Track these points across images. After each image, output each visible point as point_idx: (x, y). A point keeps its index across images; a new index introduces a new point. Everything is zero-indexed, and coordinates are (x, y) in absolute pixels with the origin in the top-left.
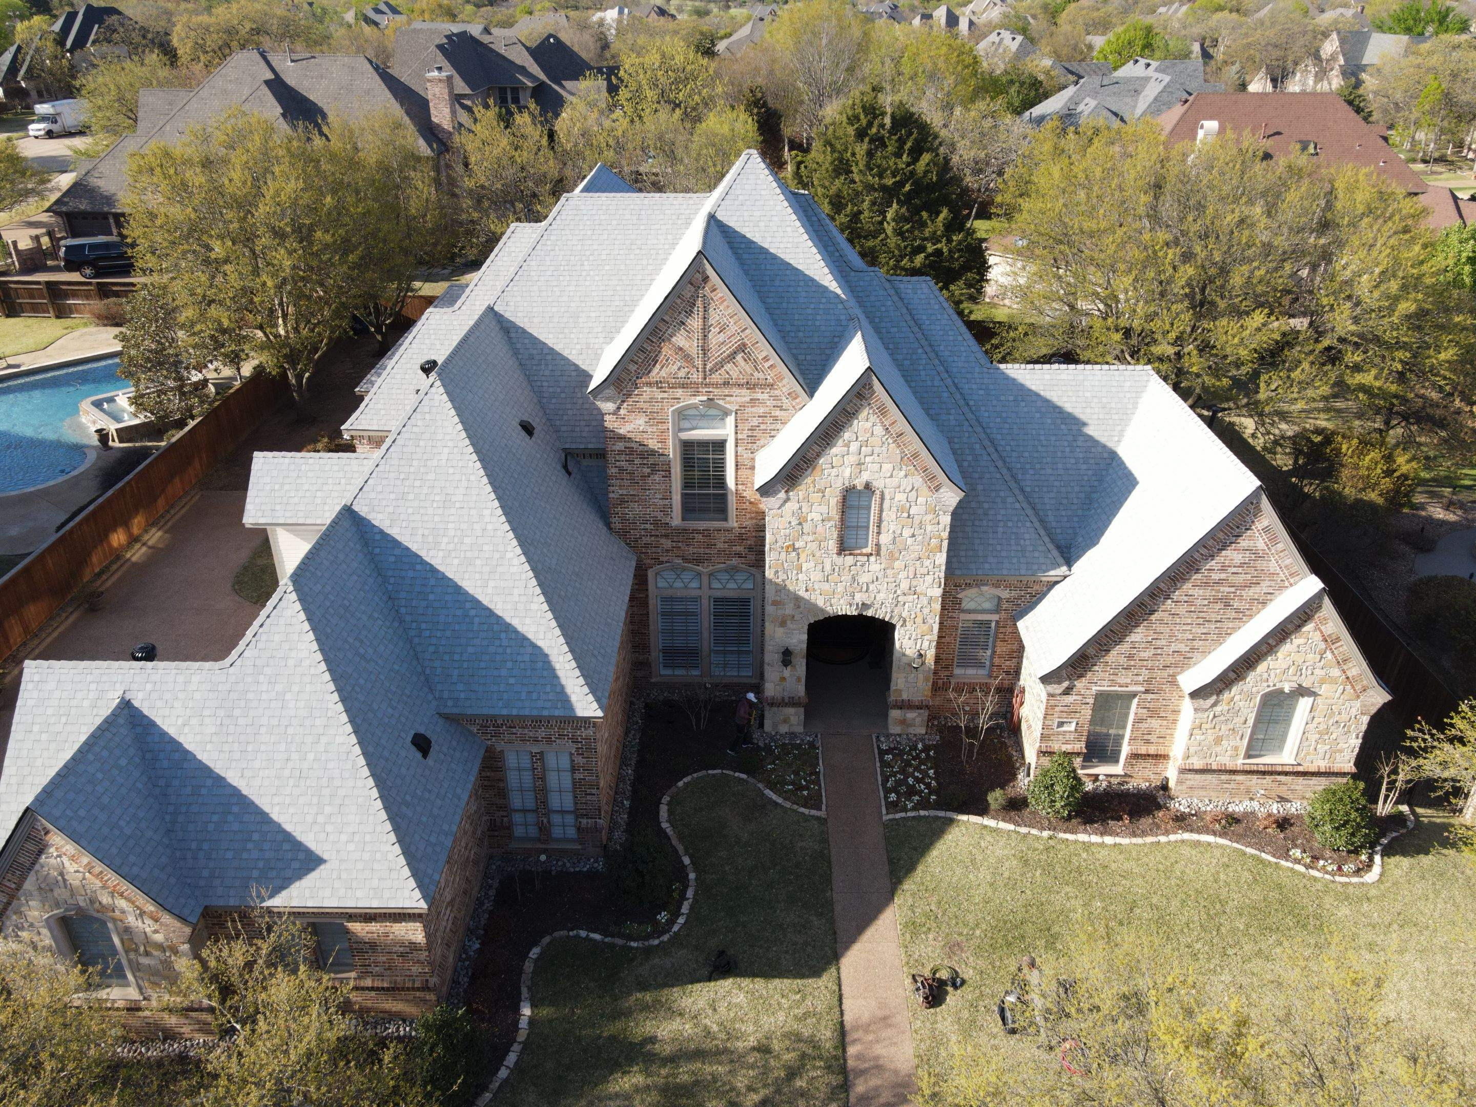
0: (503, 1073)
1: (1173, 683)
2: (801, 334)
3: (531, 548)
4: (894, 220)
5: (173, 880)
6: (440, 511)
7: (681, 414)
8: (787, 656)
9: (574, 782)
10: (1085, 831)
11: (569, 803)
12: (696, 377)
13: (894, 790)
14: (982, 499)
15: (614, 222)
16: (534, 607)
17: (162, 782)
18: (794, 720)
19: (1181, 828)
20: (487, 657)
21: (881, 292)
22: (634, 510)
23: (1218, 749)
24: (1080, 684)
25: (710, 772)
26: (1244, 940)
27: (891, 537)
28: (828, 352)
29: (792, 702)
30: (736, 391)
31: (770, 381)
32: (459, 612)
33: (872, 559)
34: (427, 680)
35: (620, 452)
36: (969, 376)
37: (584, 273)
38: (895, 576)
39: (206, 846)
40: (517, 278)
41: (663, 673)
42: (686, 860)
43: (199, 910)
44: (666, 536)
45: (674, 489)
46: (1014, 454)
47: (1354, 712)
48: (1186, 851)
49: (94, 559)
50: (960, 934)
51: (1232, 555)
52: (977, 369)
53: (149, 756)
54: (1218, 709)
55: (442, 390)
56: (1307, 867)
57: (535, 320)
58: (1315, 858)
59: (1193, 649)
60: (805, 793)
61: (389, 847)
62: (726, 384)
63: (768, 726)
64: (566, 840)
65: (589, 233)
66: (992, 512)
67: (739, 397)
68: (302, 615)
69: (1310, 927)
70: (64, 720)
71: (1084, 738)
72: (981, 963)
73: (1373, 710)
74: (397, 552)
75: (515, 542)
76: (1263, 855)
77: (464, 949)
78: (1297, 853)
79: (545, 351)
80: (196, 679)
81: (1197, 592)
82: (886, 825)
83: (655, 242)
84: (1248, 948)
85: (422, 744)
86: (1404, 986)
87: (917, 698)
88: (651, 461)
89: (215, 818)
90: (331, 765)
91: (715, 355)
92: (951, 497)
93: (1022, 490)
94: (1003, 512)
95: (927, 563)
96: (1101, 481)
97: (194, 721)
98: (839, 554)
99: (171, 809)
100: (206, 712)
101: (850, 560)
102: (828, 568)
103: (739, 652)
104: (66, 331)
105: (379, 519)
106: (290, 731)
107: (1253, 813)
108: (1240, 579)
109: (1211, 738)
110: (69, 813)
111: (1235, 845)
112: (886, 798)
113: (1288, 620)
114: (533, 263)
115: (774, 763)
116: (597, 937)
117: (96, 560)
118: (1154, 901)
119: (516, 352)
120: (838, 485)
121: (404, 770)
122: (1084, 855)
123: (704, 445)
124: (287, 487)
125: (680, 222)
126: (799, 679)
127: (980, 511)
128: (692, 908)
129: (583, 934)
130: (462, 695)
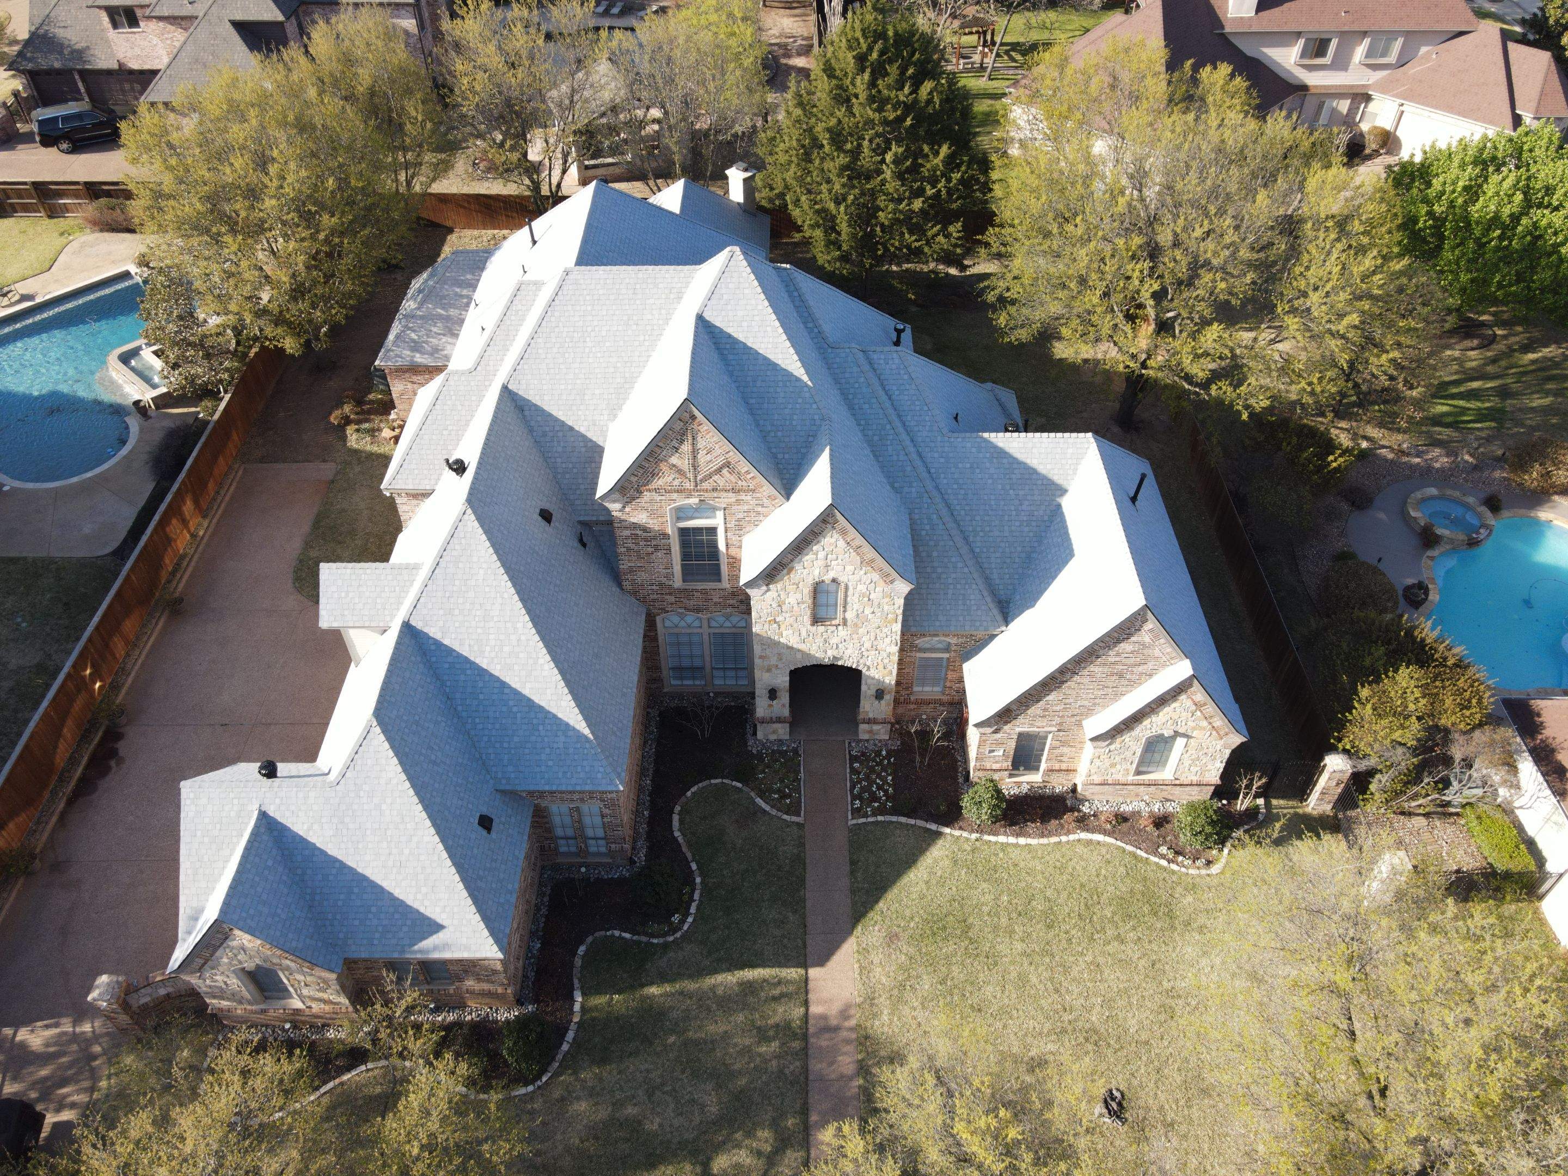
0: (565, 1047)
1: (1079, 724)
2: (779, 434)
3: (559, 650)
4: (894, 162)
5: (320, 944)
6: (482, 624)
7: (679, 509)
8: (773, 694)
9: (604, 823)
10: (1005, 834)
11: (600, 833)
12: (689, 485)
13: (859, 797)
14: (936, 564)
15: (612, 297)
16: (564, 704)
17: (299, 872)
18: (781, 731)
19: (1080, 828)
20: (529, 745)
21: (855, 369)
22: (642, 577)
23: (1113, 770)
24: (1006, 728)
25: (713, 781)
26: (1108, 926)
27: (855, 613)
28: (803, 450)
29: (779, 720)
30: (725, 494)
31: (752, 487)
32: (504, 709)
33: (840, 628)
34: (484, 764)
35: (627, 538)
36: (932, 445)
37: (587, 350)
38: (859, 639)
39: (338, 917)
40: (526, 356)
41: (672, 683)
42: (694, 866)
43: (341, 962)
44: (670, 594)
45: (674, 562)
46: (968, 518)
47: (1218, 747)
48: (1080, 849)
49: (167, 561)
50: (899, 926)
51: (1125, 647)
52: (939, 439)
53: (286, 852)
54: (1112, 747)
55: (473, 517)
56: (1169, 861)
57: (546, 398)
58: (1178, 853)
59: (1095, 704)
60: (788, 801)
61: (471, 916)
62: (714, 490)
63: (760, 735)
64: (599, 854)
65: (589, 308)
66: (944, 576)
67: (727, 499)
68: (387, 745)
69: (1161, 914)
70: (218, 826)
71: (1010, 759)
72: (912, 950)
73: (1234, 747)
74: (450, 659)
75: (544, 651)
76: (1139, 852)
77: (529, 949)
78: (1163, 850)
79: (557, 428)
80: (312, 794)
81: (1096, 669)
82: (850, 830)
83: (649, 317)
84: (1110, 933)
85: (486, 823)
86: (1218, 961)
87: (880, 717)
88: (654, 543)
89: (342, 897)
90: (422, 858)
91: (704, 470)
92: (903, 588)
93: (972, 551)
94: (953, 576)
95: (885, 630)
96: (1040, 542)
97: (316, 827)
98: (813, 625)
99: (309, 891)
100: (324, 820)
101: (821, 629)
102: (804, 634)
103: (736, 669)
104: (63, 240)
105: (434, 631)
106: (389, 833)
107: (1139, 812)
108: (1132, 661)
109: (1107, 764)
110: (244, 915)
111: (1119, 843)
112: (853, 804)
113: (1167, 693)
114: (540, 340)
115: (763, 772)
116: (627, 936)
117: (169, 562)
118: (1048, 894)
119: (531, 431)
120: (810, 581)
121: (475, 851)
122: (1001, 855)
123: (698, 530)
124: (351, 595)
125: (672, 296)
126: (784, 705)
127: (934, 575)
128: (698, 908)
129: (617, 933)
130: (513, 776)
